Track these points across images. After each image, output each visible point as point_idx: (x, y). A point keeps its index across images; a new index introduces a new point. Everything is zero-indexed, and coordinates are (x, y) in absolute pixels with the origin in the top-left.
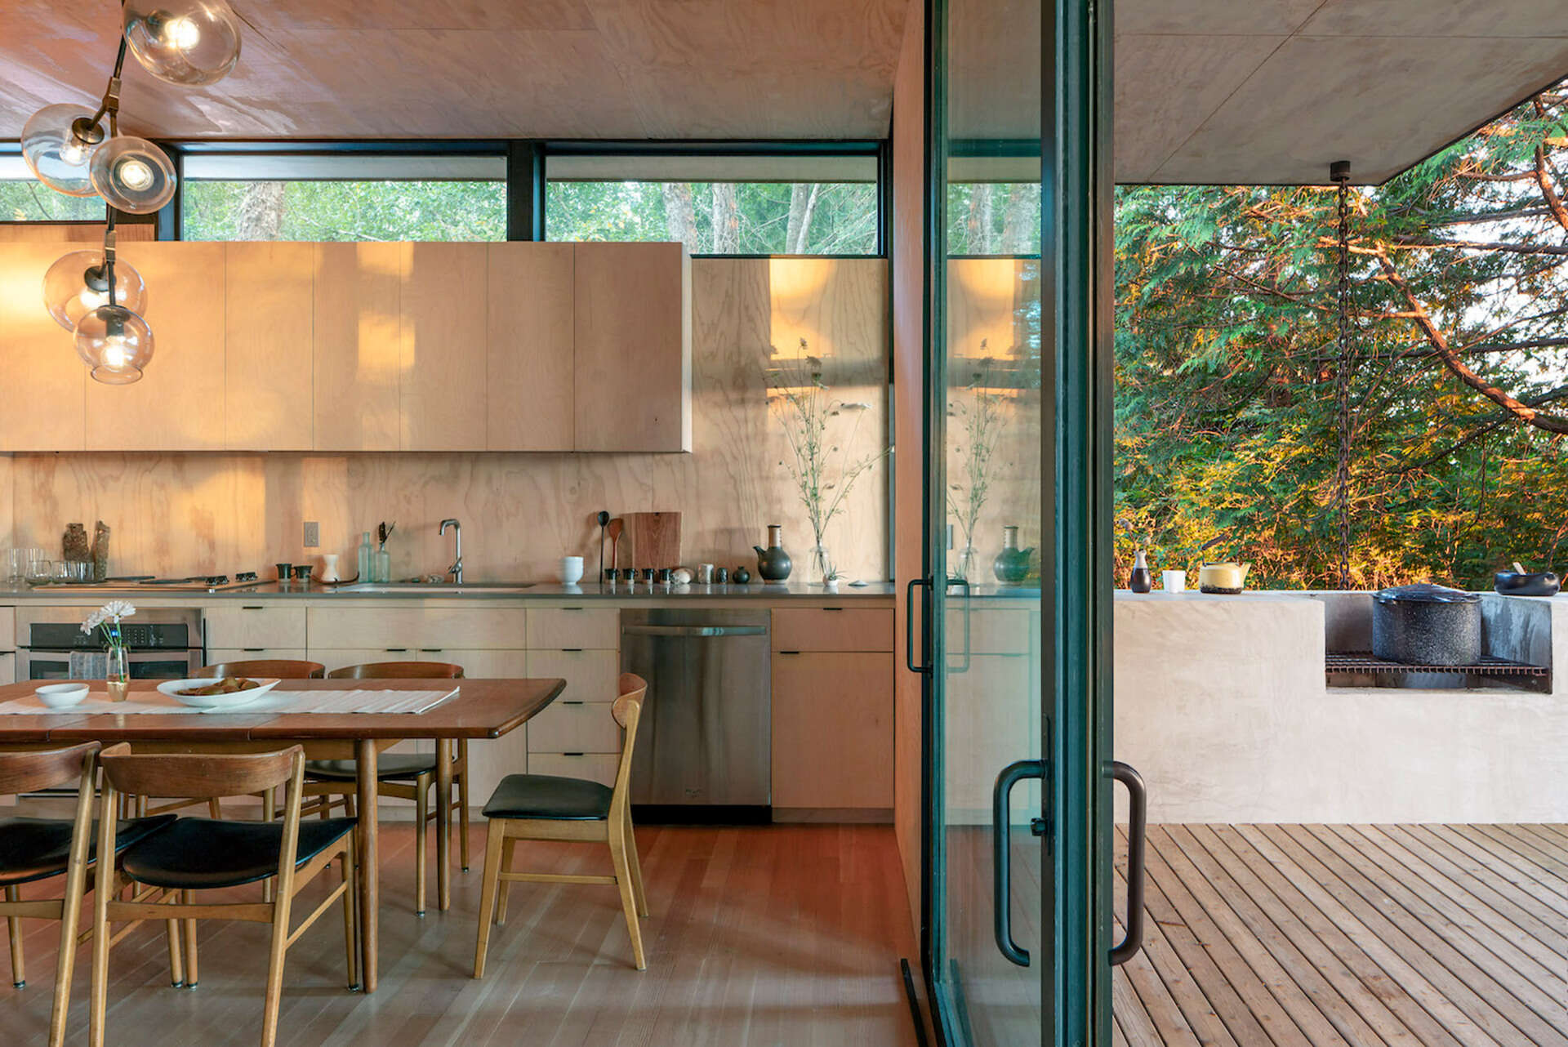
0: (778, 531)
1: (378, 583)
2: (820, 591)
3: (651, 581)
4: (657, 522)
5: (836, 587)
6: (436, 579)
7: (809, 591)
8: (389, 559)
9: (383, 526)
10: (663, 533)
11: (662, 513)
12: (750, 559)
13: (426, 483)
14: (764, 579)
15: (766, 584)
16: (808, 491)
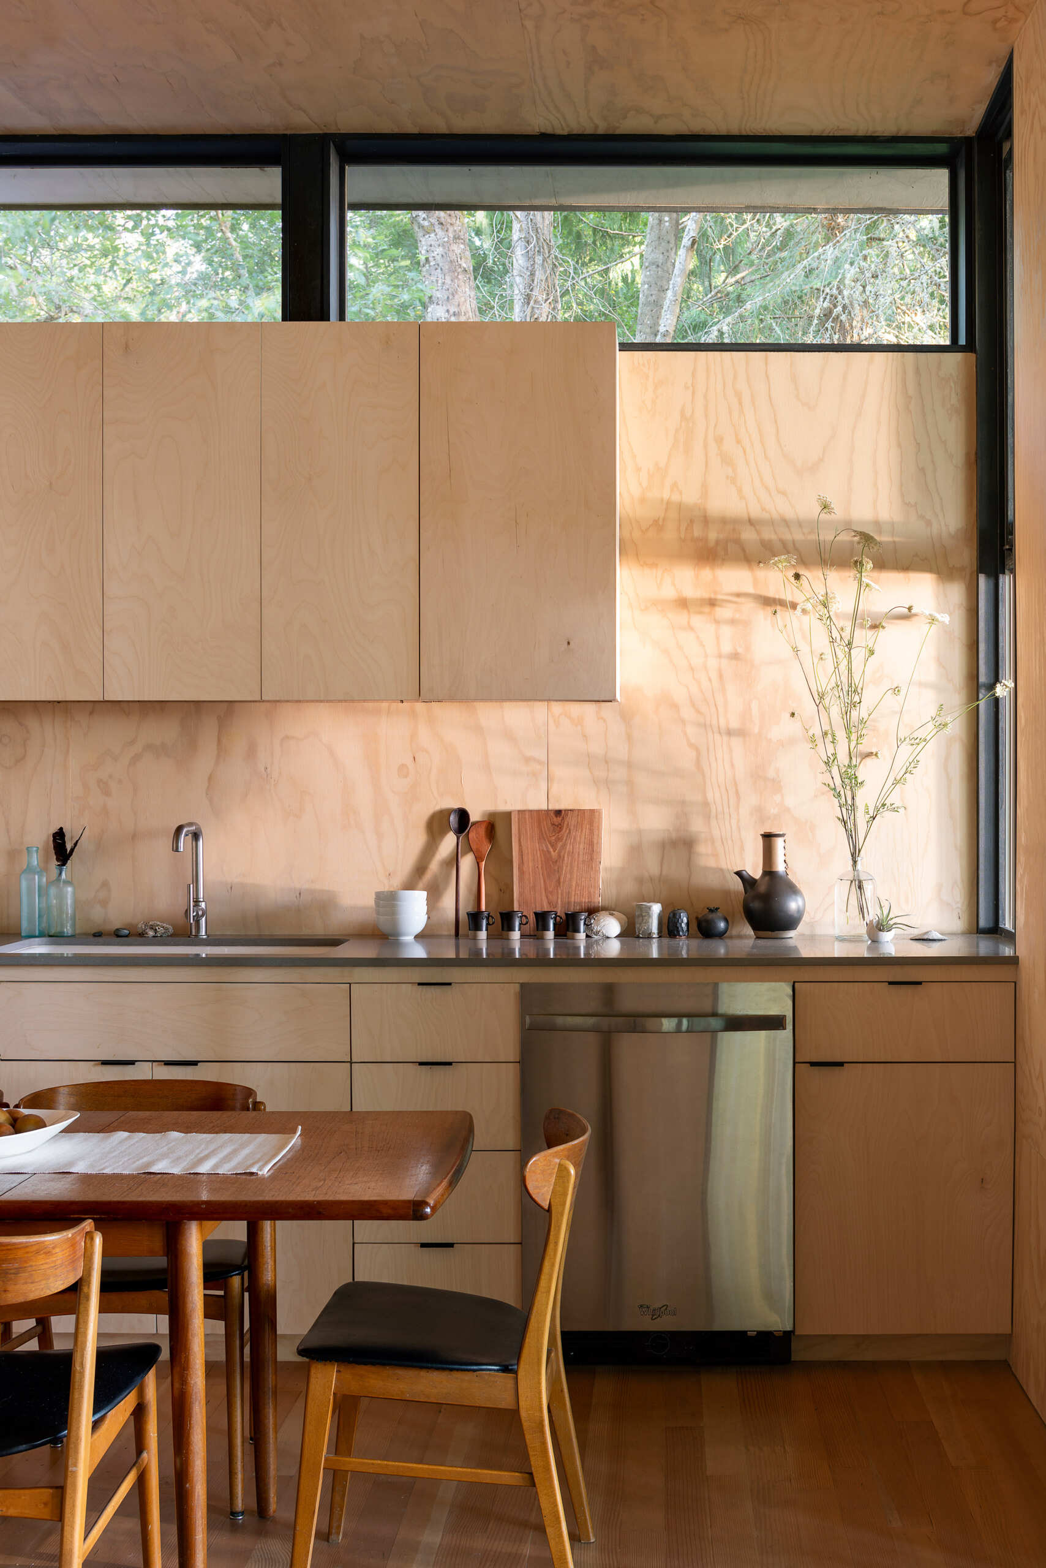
0: (779, 843)
1: (55, 937)
2: (862, 951)
3: (550, 934)
4: (558, 827)
5: (892, 945)
6: (161, 930)
7: (838, 951)
8: (74, 893)
9: (59, 836)
10: (569, 847)
11: (567, 811)
12: (727, 893)
13: (136, 759)
14: (754, 929)
15: (758, 938)
16: (835, 771)
